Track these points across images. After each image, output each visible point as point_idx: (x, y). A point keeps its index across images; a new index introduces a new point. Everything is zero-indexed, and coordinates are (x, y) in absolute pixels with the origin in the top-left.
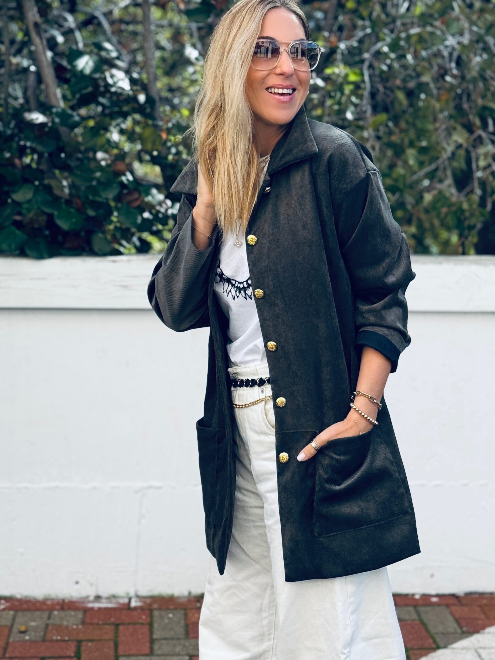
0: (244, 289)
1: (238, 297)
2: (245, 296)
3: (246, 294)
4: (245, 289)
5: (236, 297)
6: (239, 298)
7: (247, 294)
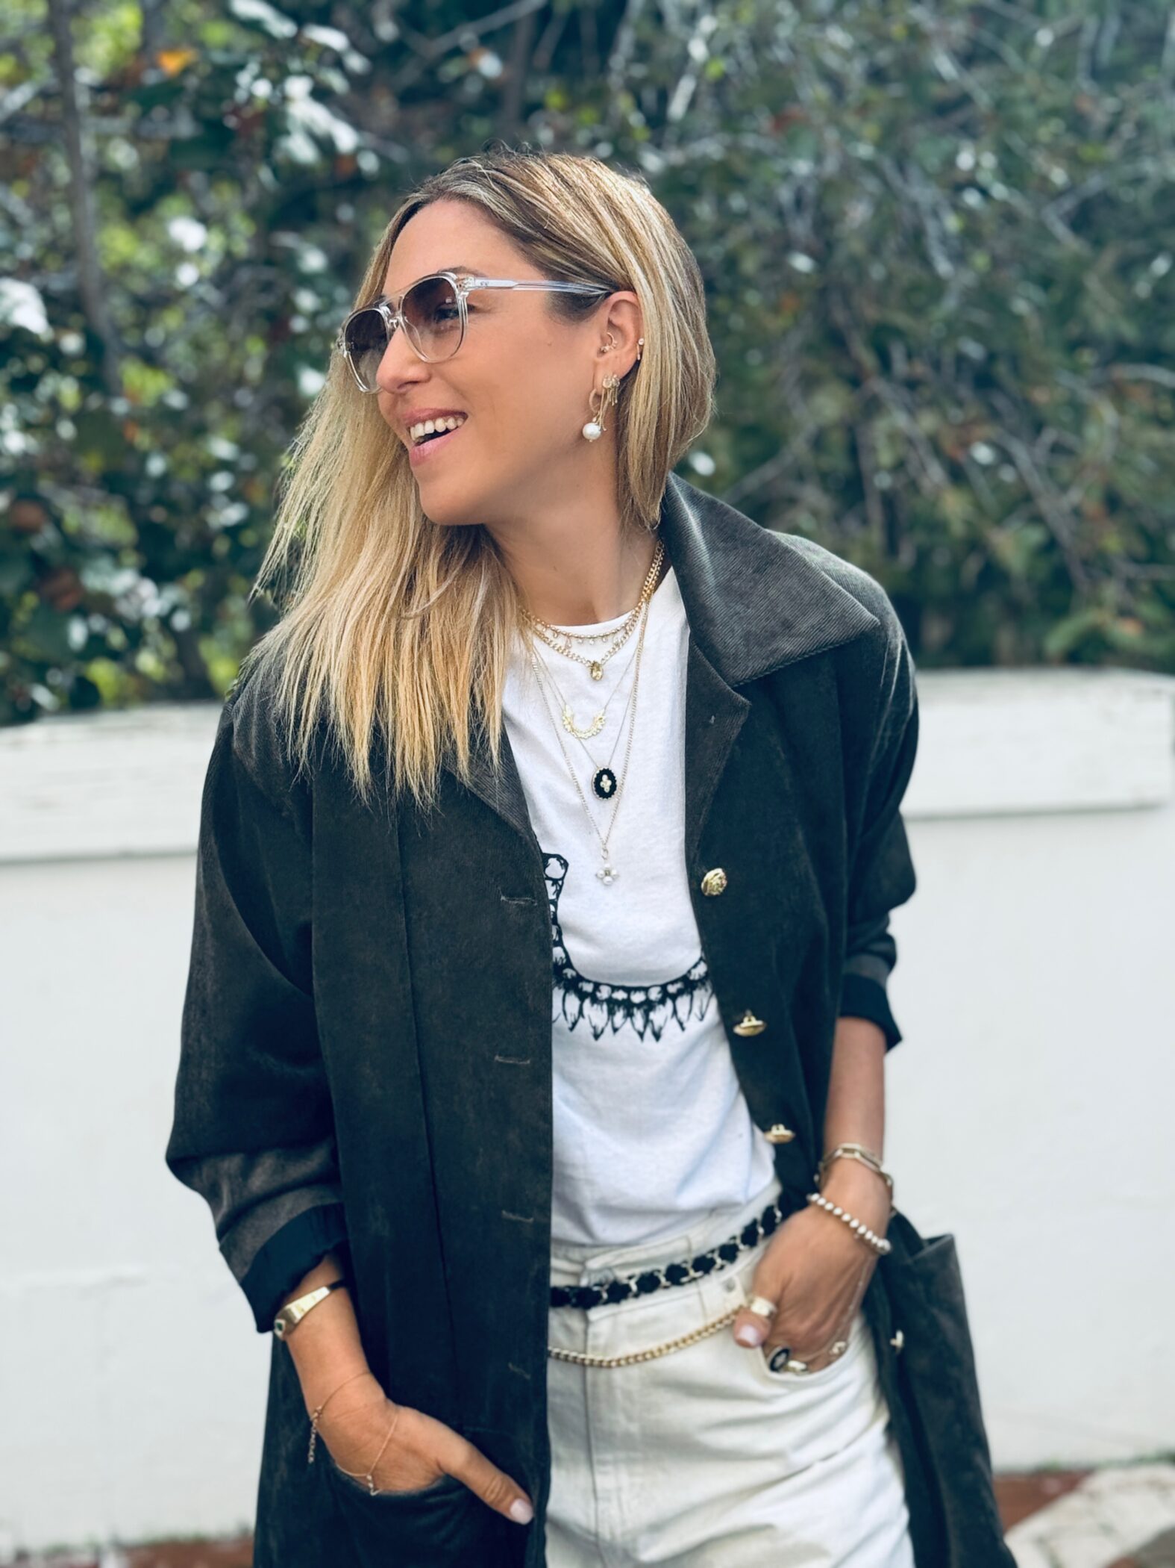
0: (645, 1007)
1: (615, 1030)
2: (641, 1029)
3: (647, 1021)
4: (648, 1006)
5: (609, 1030)
6: (619, 1033)
7: (652, 1022)
